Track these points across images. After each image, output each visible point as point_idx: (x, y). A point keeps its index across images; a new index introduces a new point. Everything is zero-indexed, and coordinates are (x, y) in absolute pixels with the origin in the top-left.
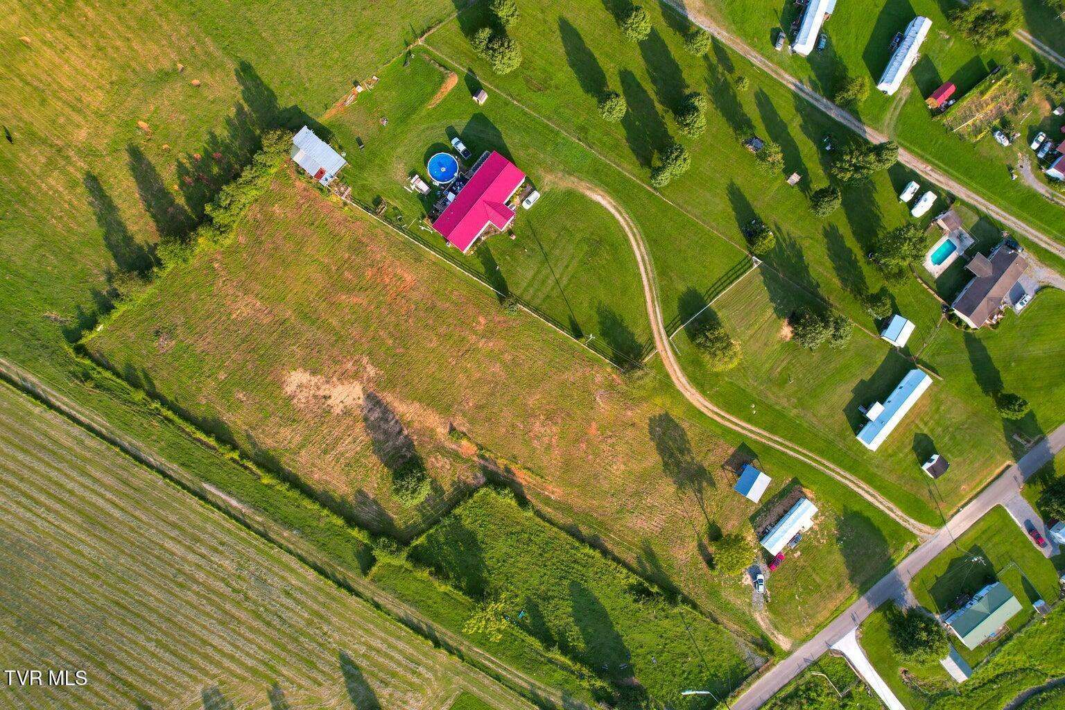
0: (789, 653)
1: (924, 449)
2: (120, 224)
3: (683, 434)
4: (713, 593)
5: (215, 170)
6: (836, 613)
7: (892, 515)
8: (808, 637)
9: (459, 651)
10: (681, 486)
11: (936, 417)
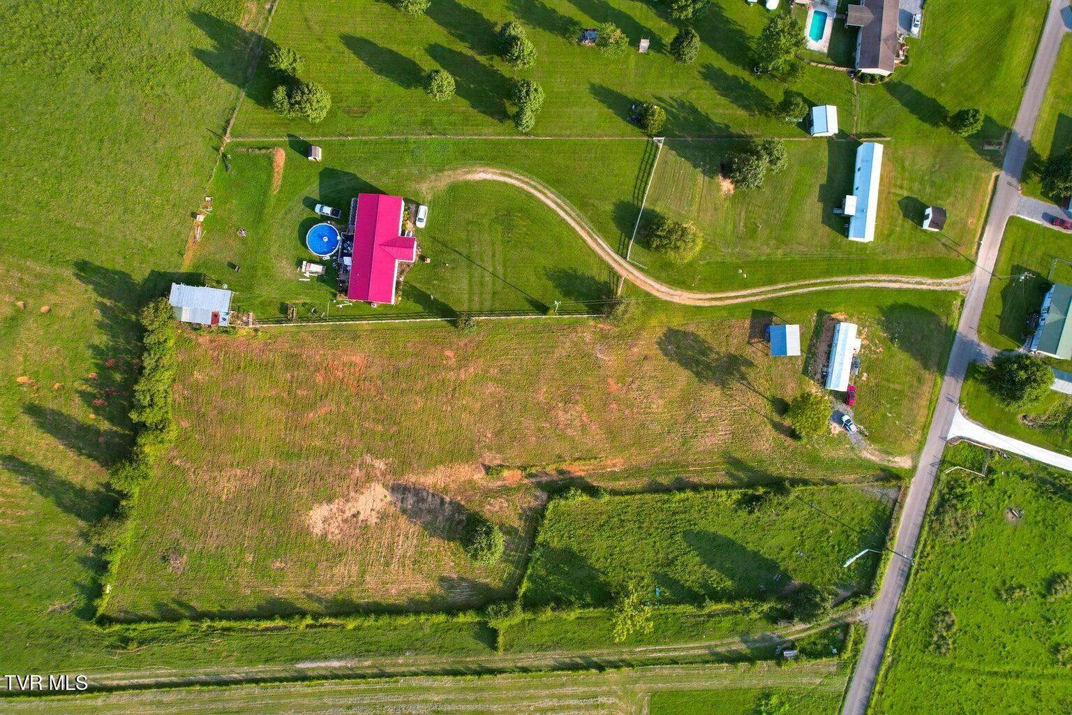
0: (914, 468)
1: (914, 211)
2: (63, 483)
3: (695, 337)
4: (814, 460)
5: (118, 377)
6: (932, 405)
7: (924, 287)
8: (922, 444)
9: (622, 661)
10: (723, 384)
11: (907, 175)
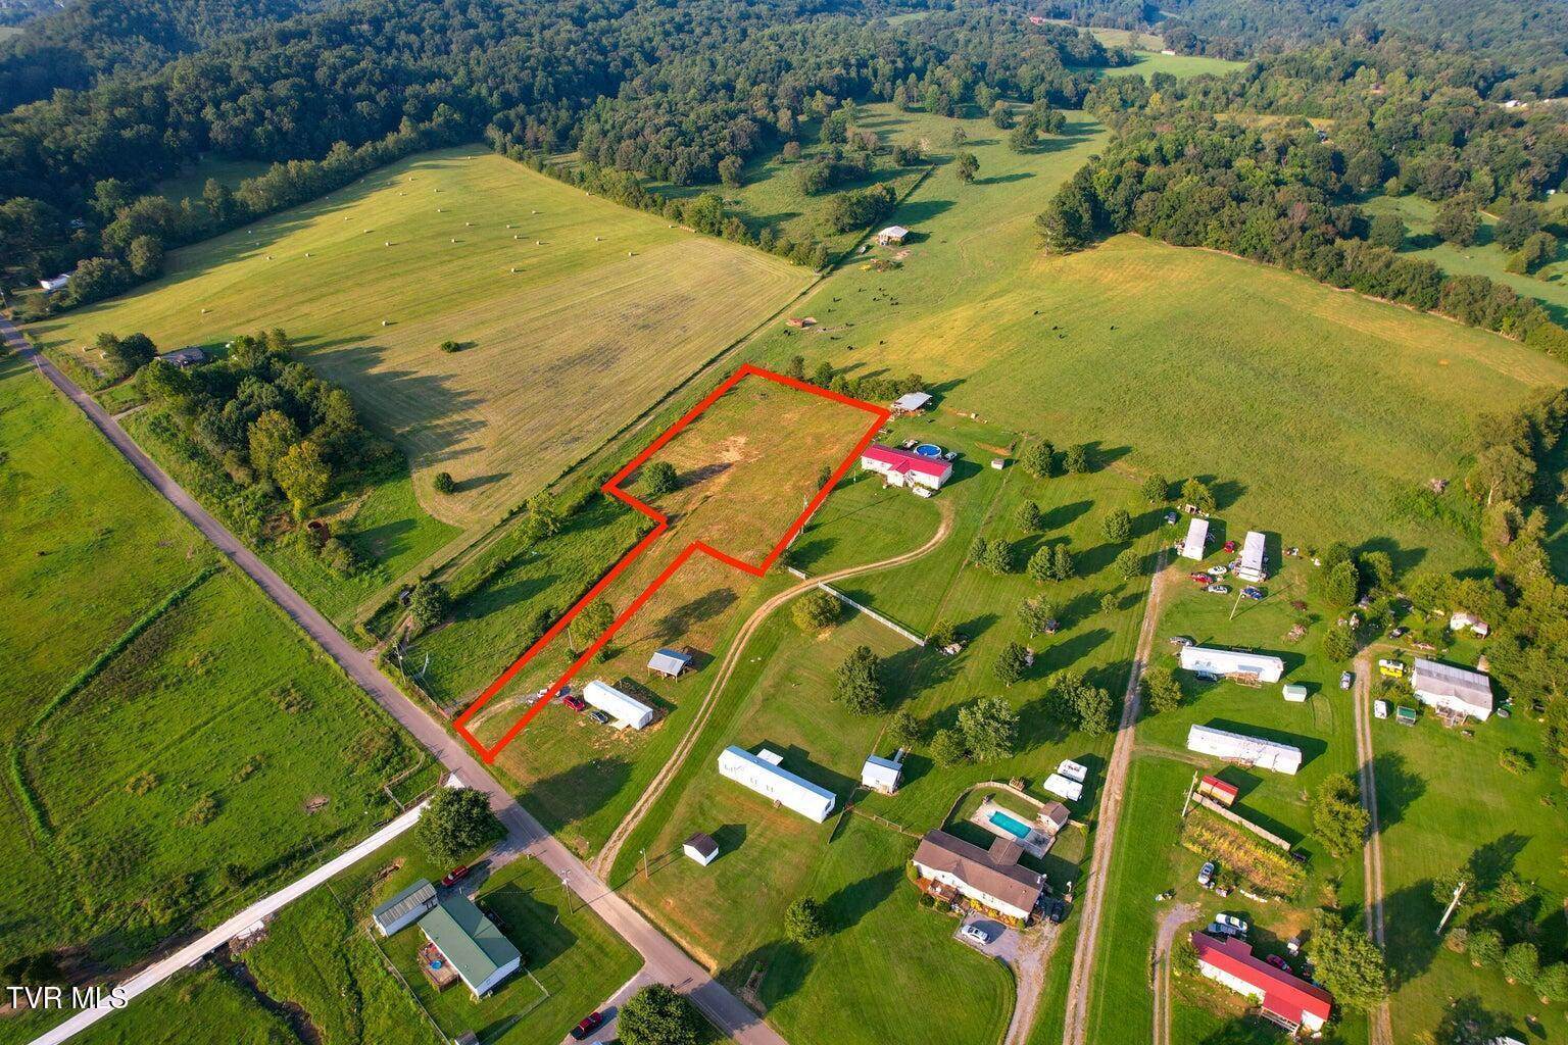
1: (726, 840)
3: (718, 613)
7: (629, 817)
10: (665, 621)
11: (774, 846)
